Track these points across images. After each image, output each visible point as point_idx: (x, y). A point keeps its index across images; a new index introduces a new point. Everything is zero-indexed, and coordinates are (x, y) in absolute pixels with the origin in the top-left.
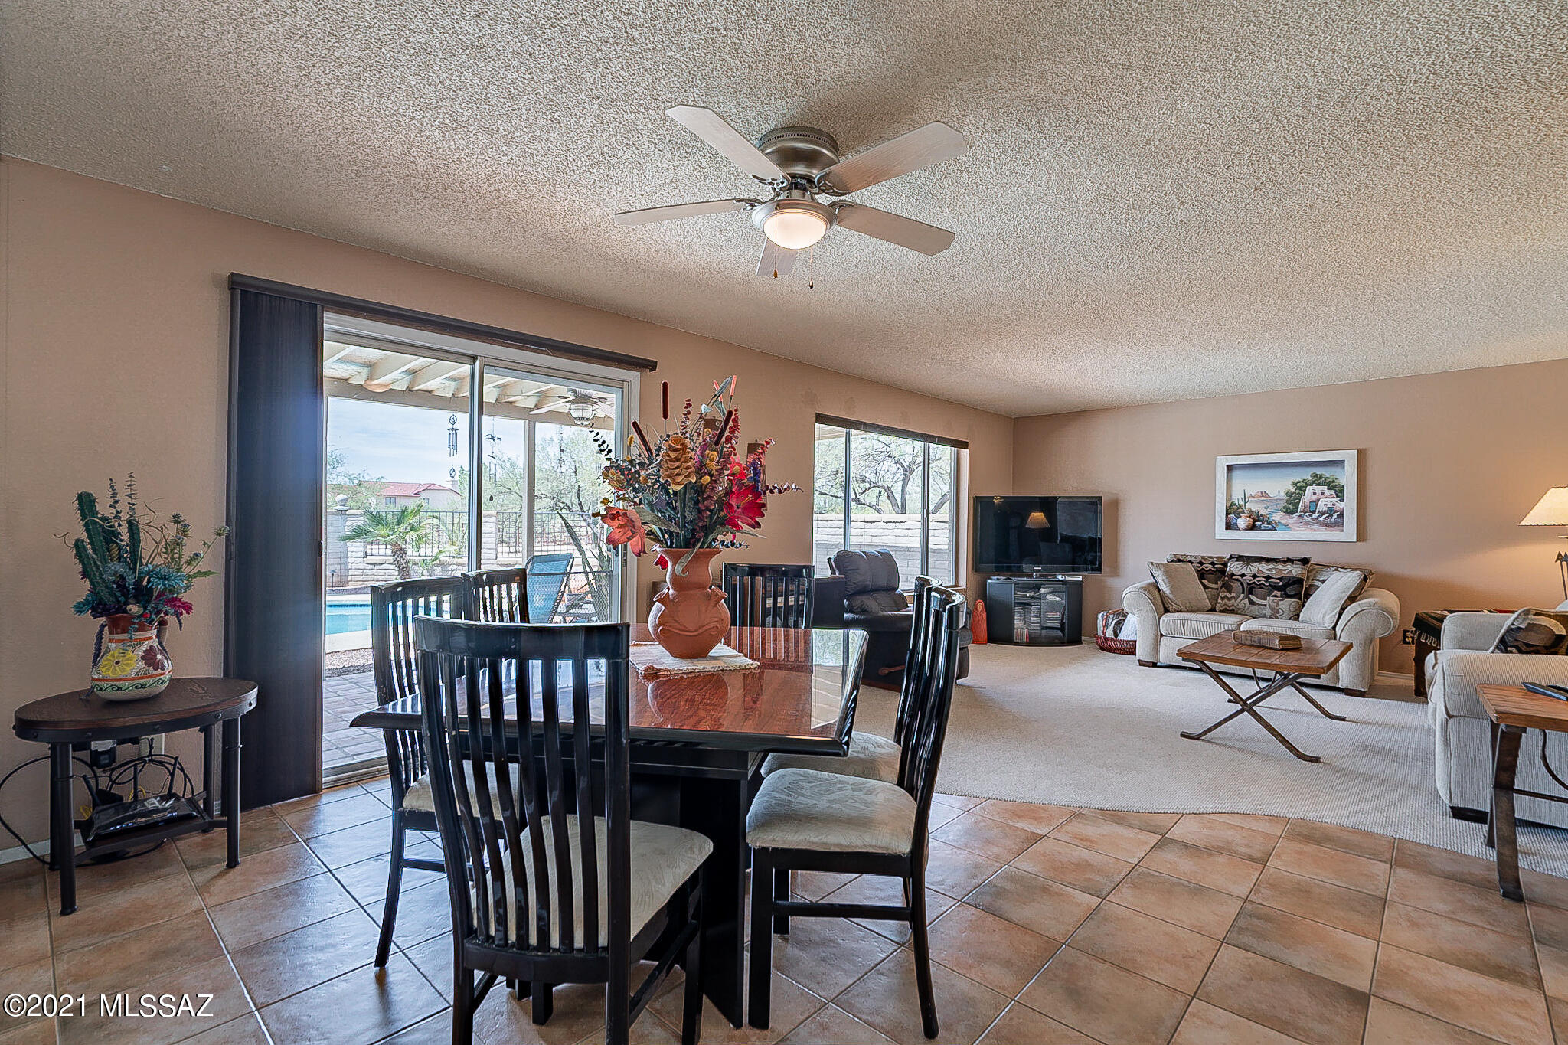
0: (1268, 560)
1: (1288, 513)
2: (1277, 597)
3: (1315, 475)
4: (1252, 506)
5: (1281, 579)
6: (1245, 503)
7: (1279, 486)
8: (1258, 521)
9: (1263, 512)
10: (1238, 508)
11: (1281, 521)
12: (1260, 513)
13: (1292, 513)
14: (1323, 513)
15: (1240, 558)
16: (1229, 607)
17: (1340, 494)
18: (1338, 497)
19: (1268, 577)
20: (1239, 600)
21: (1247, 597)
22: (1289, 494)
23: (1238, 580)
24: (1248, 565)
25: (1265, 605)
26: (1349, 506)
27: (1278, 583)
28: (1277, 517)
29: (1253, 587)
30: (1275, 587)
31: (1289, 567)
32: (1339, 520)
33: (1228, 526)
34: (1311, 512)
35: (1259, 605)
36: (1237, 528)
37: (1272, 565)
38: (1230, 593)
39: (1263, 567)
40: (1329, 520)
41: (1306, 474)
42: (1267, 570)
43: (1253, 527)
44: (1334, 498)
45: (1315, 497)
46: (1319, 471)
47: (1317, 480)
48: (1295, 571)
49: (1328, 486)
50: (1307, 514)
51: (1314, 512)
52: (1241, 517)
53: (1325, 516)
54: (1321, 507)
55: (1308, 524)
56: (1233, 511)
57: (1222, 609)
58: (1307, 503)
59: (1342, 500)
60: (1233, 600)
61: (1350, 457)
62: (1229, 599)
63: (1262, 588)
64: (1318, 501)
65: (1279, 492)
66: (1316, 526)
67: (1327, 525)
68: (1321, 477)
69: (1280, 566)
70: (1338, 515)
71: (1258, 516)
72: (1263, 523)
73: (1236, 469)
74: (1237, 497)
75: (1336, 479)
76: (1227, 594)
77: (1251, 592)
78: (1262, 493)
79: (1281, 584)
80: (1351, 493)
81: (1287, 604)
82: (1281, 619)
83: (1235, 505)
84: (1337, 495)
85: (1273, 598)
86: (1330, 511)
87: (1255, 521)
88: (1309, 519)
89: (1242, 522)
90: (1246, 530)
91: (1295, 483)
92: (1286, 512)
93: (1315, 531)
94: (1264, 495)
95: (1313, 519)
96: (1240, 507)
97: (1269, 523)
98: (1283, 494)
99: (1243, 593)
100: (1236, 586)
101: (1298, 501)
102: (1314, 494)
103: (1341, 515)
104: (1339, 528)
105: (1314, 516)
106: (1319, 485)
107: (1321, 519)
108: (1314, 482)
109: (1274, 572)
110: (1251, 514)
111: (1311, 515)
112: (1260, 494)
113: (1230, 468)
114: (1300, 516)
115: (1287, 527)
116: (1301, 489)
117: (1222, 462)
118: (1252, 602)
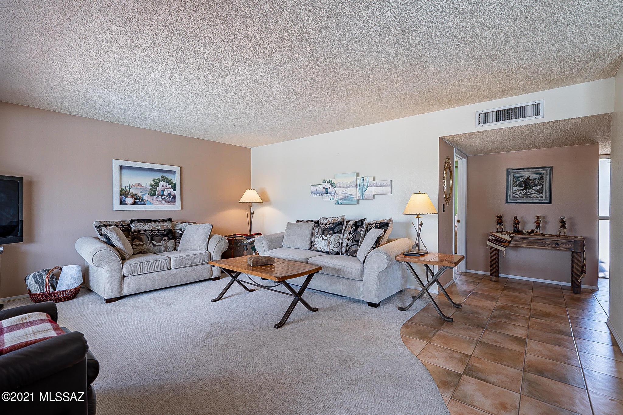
0: (155, 221)
1: (151, 196)
2: (166, 240)
3: (163, 177)
4: (133, 191)
5: (164, 230)
6: (130, 189)
7: (147, 181)
8: (137, 199)
9: (139, 195)
10: (126, 192)
11: (148, 200)
12: (138, 195)
13: (153, 195)
14: (167, 196)
15: (139, 221)
16: (143, 250)
17: (174, 187)
18: (172, 188)
19: (158, 230)
20: (147, 245)
21: (151, 243)
22: (152, 186)
23: (143, 233)
24: (145, 224)
25: (161, 246)
26: (177, 193)
27: (164, 233)
28: (146, 198)
29: (153, 237)
30: (164, 235)
31: (165, 223)
32: (173, 199)
33: (121, 203)
34: (161, 195)
35: (158, 246)
36: (125, 204)
37: (157, 224)
38: (142, 242)
39: (154, 225)
40: (169, 200)
41: (159, 176)
42: (156, 226)
43: (134, 203)
44: (171, 189)
45: (163, 188)
46: (165, 175)
47: (164, 179)
48: (168, 225)
49: (168, 183)
50: (160, 196)
51: (163, 195)
52: (127, 197)
53: (168, 197)
54: (166, 193)
55: (160, 201)
56: (123, 193)
57: (138, 252)
58: (160, 191)
59: (174, 190)
60: (145, 246)
61: (177, 169)
62: (142, 245)
63: (157, 237)
64: (164, 190)
65: (147, 184)
66: (164, 203)
67: (168, 202)
68: (165, 178)
69: (161, 224)
70: (173, 197)
71: (136, 197)
72: (139, 201)
73: (125, 169)
74: (125, 186)
75: (172, 180)
76: (140, 243)
77: (152, 240)
78: (138, 183)
79: (165, 233)
80: (178, 187)
81: (171, 243)
82: (169, 251)
83: (124, 189)
84: (172, 187)
85: (164, 241)
86: (169, 195)
87: (135, 199)
88: (161, 199)
89: (129, 200)
90: (132, 204)
91: (154, 180)
92: (150, 195)
93: (163, 205)
94: (139, 185)
95: (162, 199)
96: (126, 191)
97: (142, 200)
98: (149, 185)
99: (149, 241)
100: (144, 237)
101: (155, 189)
102: (163, 186)
103: (174, 197)
104: (173, 204)
105: (163, 197)
106: (164, 182)
107: (166, 199)
108: (162, 180)
109: (160, 227)
110: (133, 195)
111: (161, 197)
112: (137, 184)
113: (121, 167)
114: (157, 197)
115: (151, 203)
116: (157, 183)
117: (117, 164)
118: (154, 245)
